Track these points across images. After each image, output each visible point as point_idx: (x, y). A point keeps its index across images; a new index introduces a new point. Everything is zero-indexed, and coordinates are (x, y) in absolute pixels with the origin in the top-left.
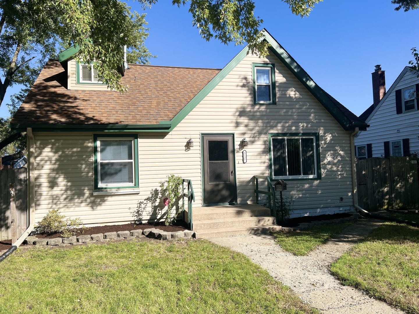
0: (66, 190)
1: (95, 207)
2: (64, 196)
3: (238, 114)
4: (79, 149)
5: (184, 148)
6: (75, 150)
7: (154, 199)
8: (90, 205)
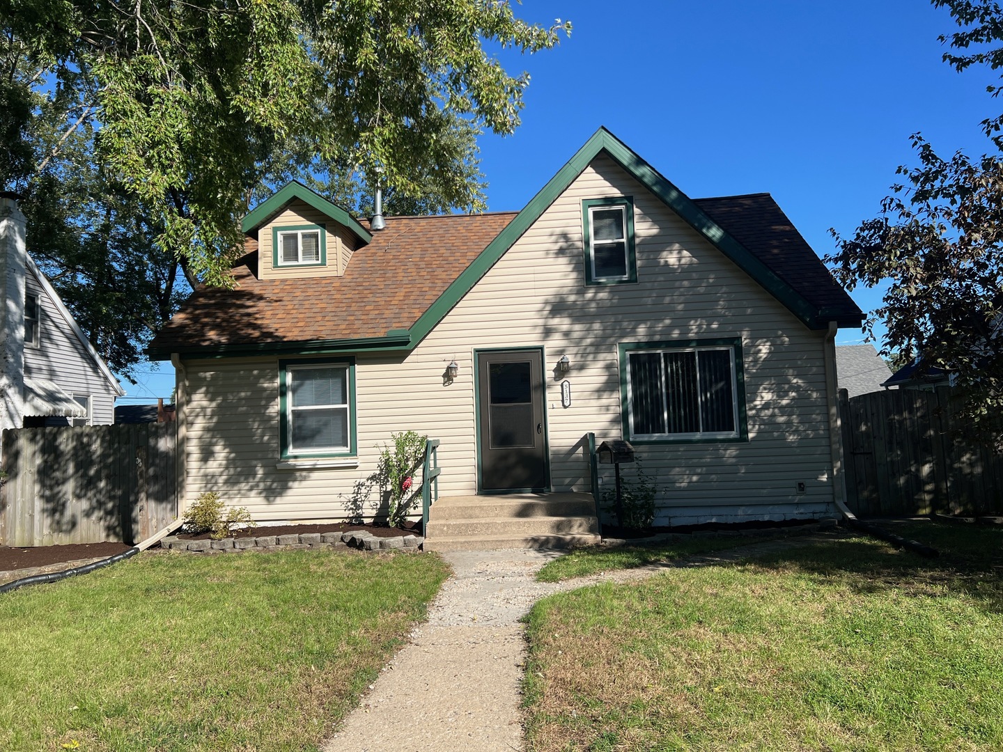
5: (441, 380)
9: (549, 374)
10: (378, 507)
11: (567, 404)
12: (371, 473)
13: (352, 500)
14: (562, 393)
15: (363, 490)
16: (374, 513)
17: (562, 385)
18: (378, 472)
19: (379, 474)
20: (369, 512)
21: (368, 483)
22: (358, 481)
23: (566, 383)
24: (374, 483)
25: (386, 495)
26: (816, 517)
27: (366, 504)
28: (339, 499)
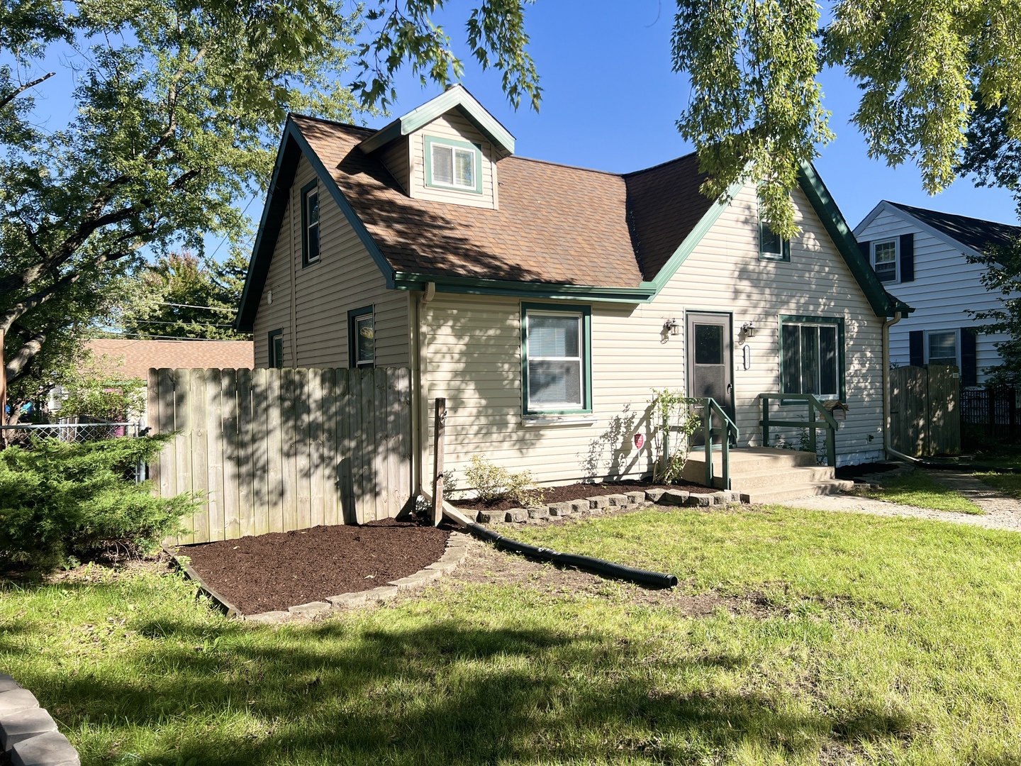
0: (478, 416)
1: (524, 451)
2: (475, 428)
3: (737, 274)
4: (498, 332)
5: (660, 337)
6: (491, 332)
7: (615, 436)
8: (517, 447)
9: (736, 338)
10: (610, 465)
11: (747, 367)
12: (602, 432)
13: (588, 459)
14: (744, 357)
15: (598, 449)
16: (606, 472)
17: (744, 350)
18: (609, 430)
19: (611, 432)
20: (602, 470)
21: (601, 441)
22: (593, 439)
23: (747, 348)
24: (606, 441)
25: (616, 453)
26: (874, 460)
27: (600, 464)
28: (577, 459)
